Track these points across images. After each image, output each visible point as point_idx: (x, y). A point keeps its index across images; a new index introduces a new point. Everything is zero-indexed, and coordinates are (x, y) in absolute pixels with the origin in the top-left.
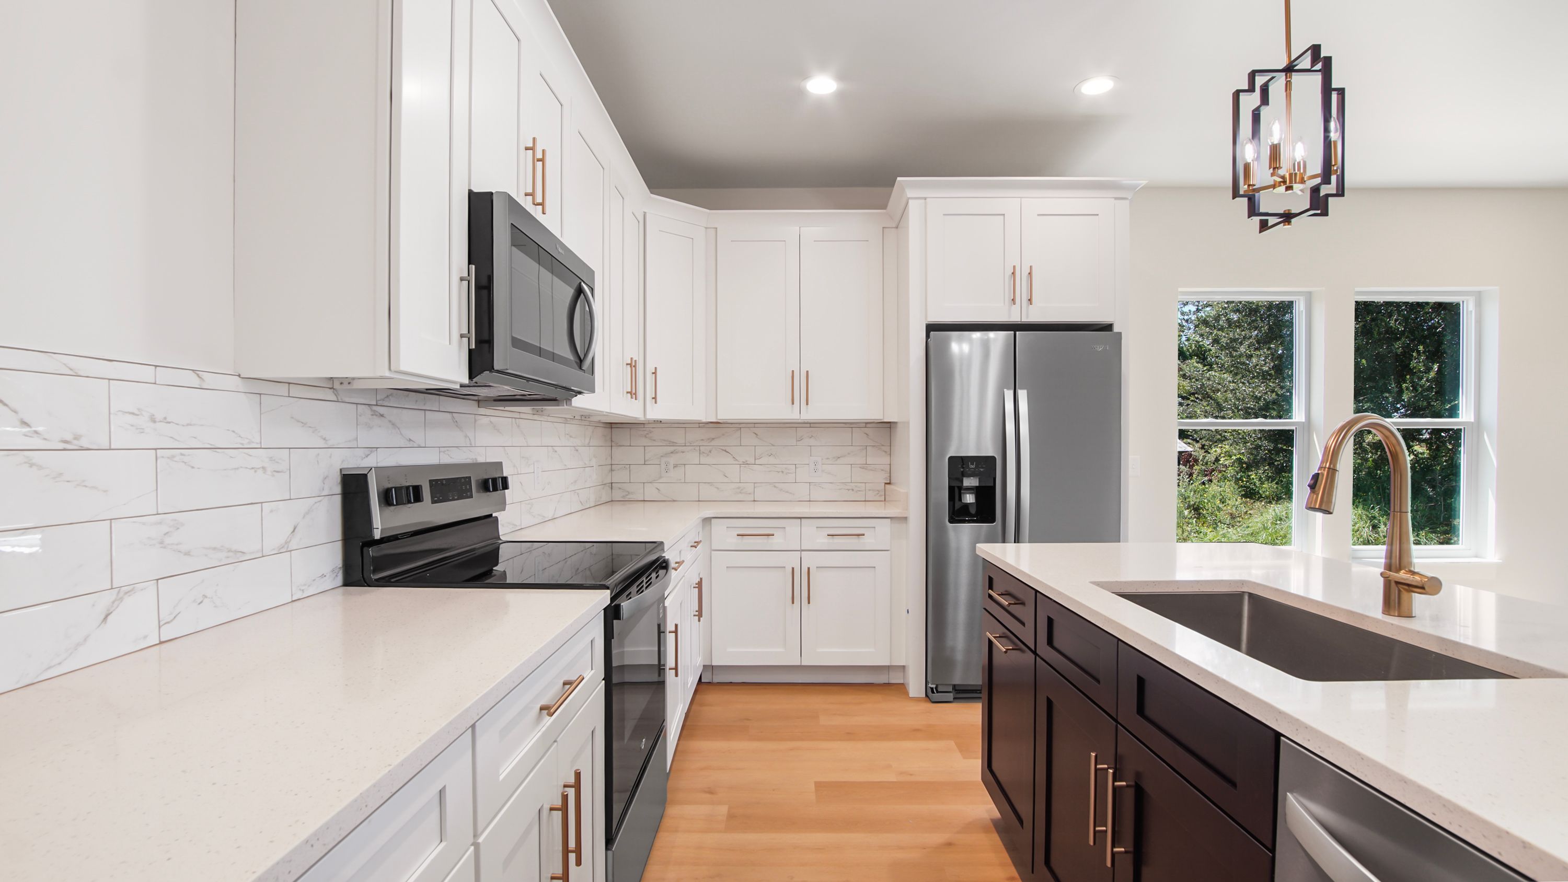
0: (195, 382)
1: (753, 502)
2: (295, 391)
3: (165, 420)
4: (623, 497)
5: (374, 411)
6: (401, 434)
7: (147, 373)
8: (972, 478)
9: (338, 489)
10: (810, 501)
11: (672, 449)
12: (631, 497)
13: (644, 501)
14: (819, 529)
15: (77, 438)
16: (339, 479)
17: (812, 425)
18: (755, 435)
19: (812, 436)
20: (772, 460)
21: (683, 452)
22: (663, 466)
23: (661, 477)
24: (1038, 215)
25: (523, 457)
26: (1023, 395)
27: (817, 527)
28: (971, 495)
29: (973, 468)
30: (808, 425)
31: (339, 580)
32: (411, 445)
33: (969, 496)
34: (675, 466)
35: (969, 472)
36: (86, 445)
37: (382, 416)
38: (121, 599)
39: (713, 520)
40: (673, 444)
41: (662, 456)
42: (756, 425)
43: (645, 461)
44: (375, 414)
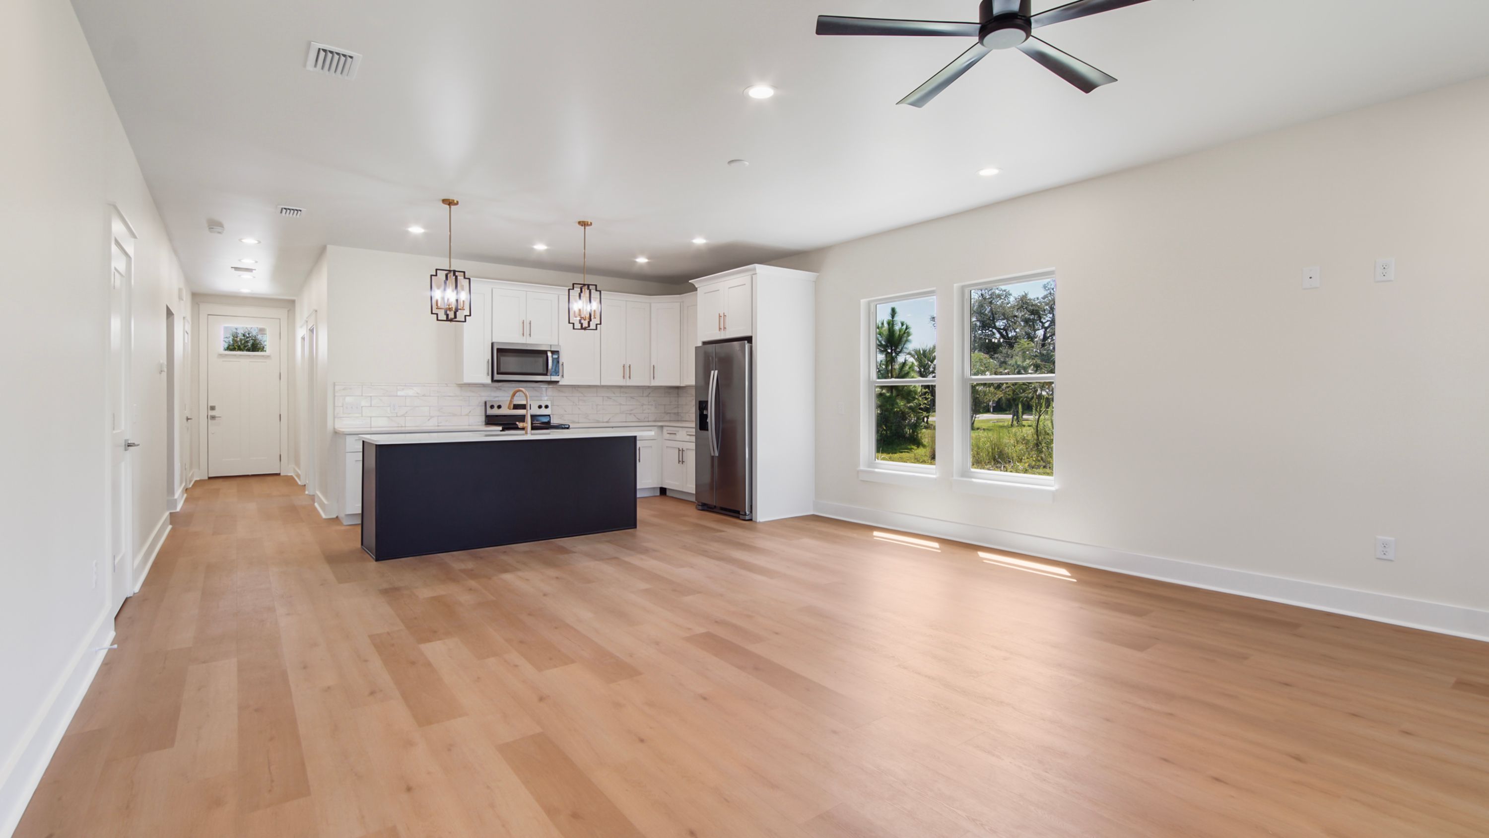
0: (445, 385)
2: (470, 386)
3: (440, 392)
5: (489, 389)
6: (501, 393)
8: (705, 410)
9: (482, 405)
16: (481, 403)
24: (728, 288)
26: (716, 373)
29: (705, 406)
31: (484, 423)
35: (704, 408)
36: (426, 396)
37: (492, 390)
39: (665, 427)
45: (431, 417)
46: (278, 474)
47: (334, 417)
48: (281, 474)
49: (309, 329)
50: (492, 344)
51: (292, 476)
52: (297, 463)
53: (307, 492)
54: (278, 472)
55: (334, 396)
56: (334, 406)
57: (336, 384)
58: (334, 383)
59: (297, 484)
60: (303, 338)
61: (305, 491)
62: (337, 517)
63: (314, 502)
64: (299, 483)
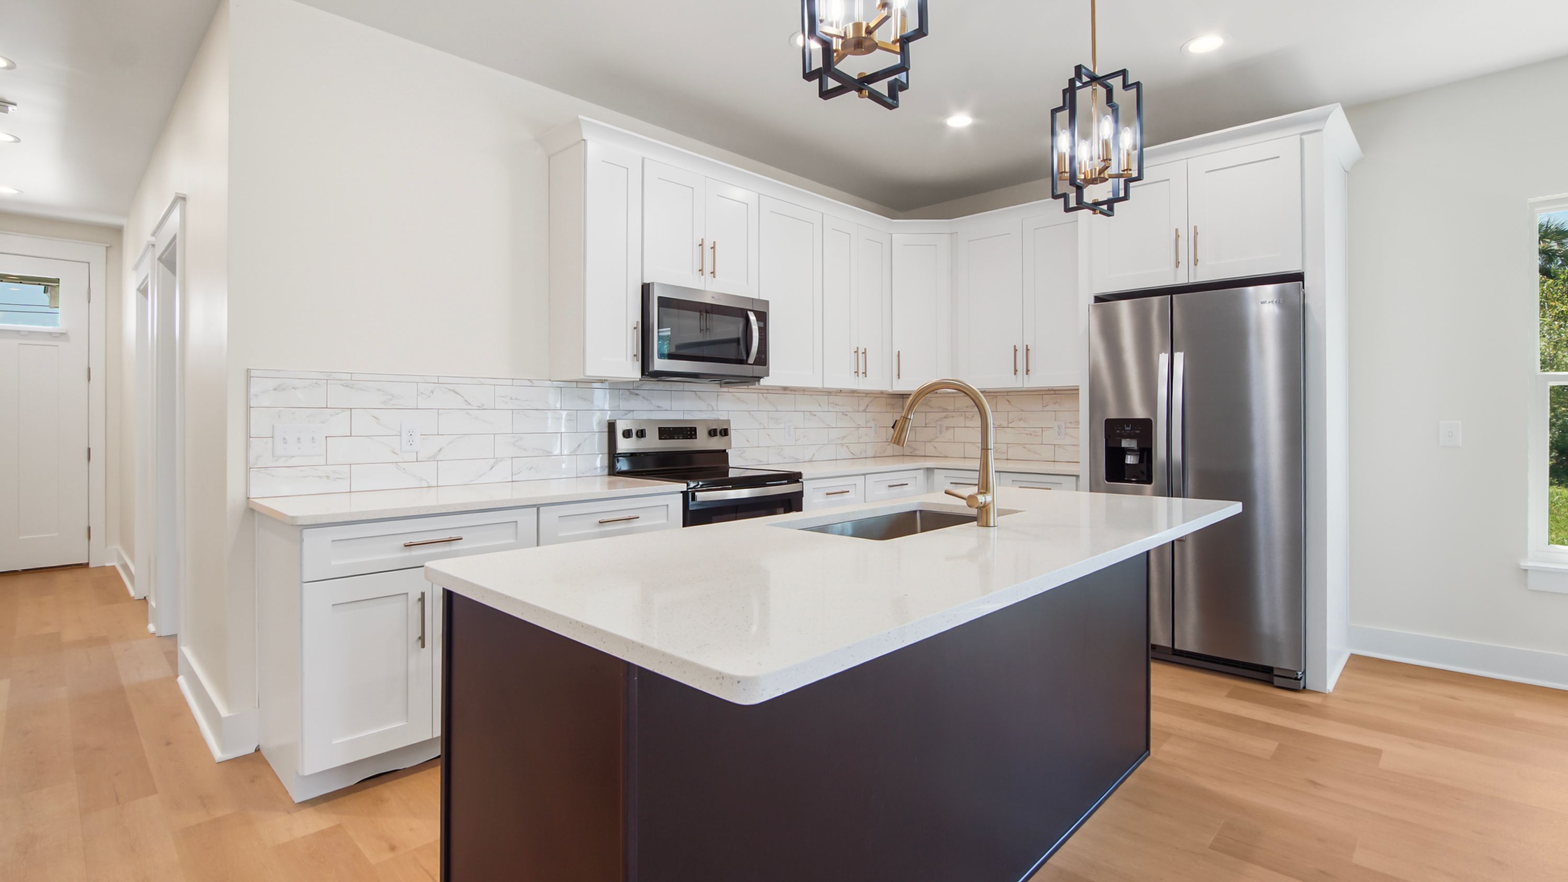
0: (530, 384)
1: (1006, 461)
2: (580, 385)
3: (516, 399)
4: (911, 452)
5: (632, 392)
6: (651, 403)
7: (510, 382)
8: (1128, 439)
9: (606, 430)
10: (1054, 461)
11: (945, 414)
12: (917, 453)
13: (925, 456)
14: (1014, 482)
15: (483, 405)
16: (607, 425)
17: (1056, 392)
18: (1008, 402)
19: (1056, 402)
20: (1022, 424)
21: (953, 417)
22: (938, 428)
23: (937, 437)
24: (1206, 172)
25: (771, 418)
26: (1179, 357)
27: (1013, 481)
28: (1132, 456)
29: (1129, 430)
30: (1053, 392)
31: (606, 471)
32: (659, 409)
33: (1131, 457)
34: (947, 428)
35: (1125, 434)
36: (486, 408)
37: (637, 394)
38: (498, 463)
39: (936, 471)
40: (945, 410)
41: (937, 420)
42: (1009, 394)
43: (926, 424)
44: (631, 393)
45: (498, 460)
46: (86, 565)
47: (248, 469)
48: (91, 565)
49: (159, 259)
50: (646, 289)
51: (114, 568)
52: (127, 542)
53: (152, 628)
54: (85, 561)
55: (248, 408)
56: (248, 436)
57: (253, 373)
58: (248, 370)
59: (128, 594)
60: (143, 291)
61: (147, 623)
62: (258, 750)
63: (177, 676)
64: (132, 593)
